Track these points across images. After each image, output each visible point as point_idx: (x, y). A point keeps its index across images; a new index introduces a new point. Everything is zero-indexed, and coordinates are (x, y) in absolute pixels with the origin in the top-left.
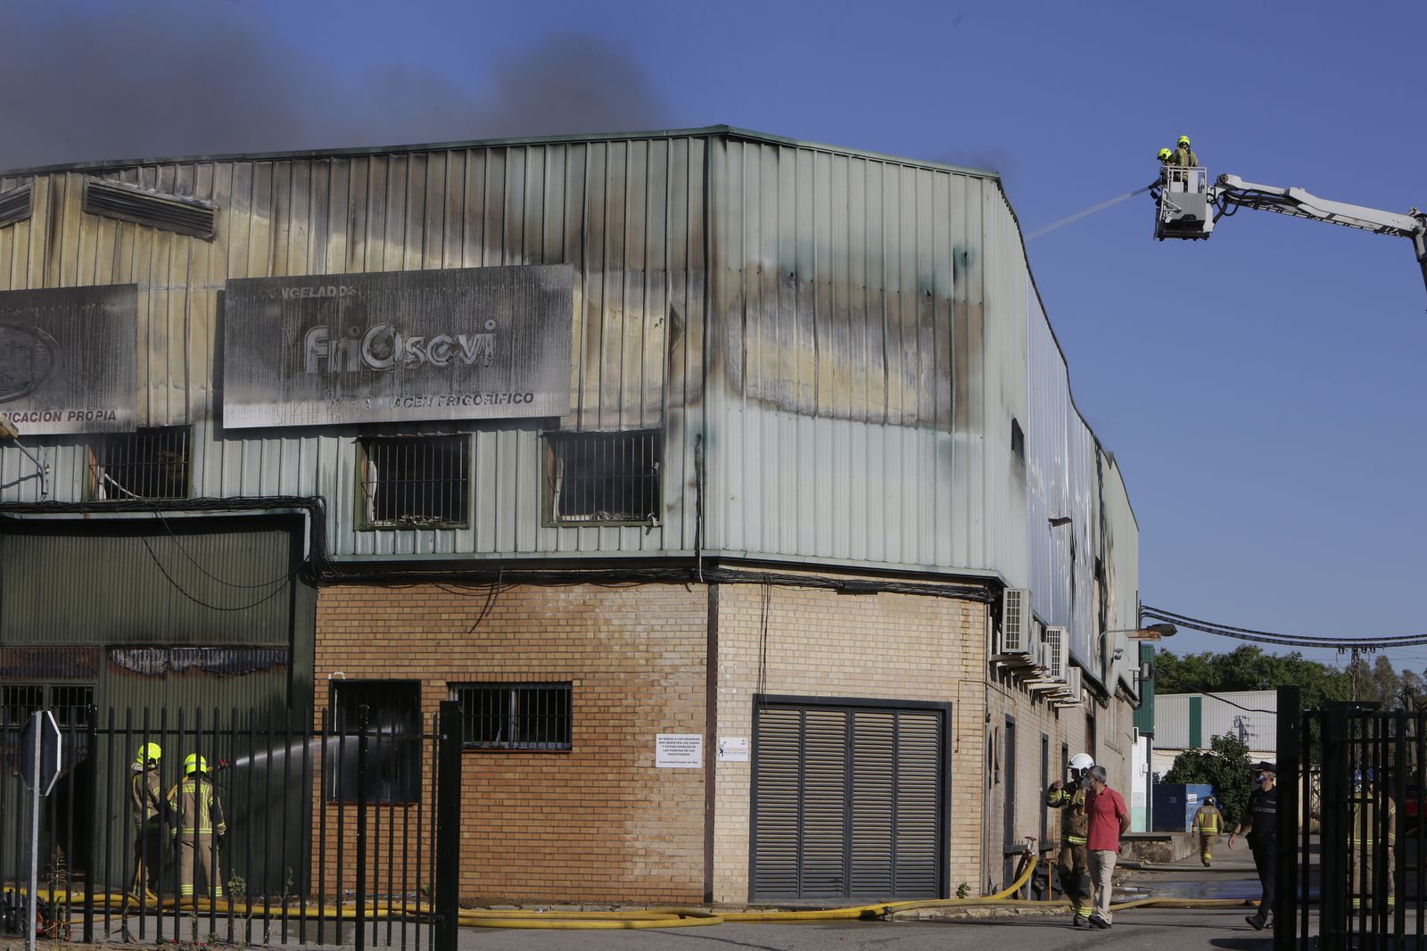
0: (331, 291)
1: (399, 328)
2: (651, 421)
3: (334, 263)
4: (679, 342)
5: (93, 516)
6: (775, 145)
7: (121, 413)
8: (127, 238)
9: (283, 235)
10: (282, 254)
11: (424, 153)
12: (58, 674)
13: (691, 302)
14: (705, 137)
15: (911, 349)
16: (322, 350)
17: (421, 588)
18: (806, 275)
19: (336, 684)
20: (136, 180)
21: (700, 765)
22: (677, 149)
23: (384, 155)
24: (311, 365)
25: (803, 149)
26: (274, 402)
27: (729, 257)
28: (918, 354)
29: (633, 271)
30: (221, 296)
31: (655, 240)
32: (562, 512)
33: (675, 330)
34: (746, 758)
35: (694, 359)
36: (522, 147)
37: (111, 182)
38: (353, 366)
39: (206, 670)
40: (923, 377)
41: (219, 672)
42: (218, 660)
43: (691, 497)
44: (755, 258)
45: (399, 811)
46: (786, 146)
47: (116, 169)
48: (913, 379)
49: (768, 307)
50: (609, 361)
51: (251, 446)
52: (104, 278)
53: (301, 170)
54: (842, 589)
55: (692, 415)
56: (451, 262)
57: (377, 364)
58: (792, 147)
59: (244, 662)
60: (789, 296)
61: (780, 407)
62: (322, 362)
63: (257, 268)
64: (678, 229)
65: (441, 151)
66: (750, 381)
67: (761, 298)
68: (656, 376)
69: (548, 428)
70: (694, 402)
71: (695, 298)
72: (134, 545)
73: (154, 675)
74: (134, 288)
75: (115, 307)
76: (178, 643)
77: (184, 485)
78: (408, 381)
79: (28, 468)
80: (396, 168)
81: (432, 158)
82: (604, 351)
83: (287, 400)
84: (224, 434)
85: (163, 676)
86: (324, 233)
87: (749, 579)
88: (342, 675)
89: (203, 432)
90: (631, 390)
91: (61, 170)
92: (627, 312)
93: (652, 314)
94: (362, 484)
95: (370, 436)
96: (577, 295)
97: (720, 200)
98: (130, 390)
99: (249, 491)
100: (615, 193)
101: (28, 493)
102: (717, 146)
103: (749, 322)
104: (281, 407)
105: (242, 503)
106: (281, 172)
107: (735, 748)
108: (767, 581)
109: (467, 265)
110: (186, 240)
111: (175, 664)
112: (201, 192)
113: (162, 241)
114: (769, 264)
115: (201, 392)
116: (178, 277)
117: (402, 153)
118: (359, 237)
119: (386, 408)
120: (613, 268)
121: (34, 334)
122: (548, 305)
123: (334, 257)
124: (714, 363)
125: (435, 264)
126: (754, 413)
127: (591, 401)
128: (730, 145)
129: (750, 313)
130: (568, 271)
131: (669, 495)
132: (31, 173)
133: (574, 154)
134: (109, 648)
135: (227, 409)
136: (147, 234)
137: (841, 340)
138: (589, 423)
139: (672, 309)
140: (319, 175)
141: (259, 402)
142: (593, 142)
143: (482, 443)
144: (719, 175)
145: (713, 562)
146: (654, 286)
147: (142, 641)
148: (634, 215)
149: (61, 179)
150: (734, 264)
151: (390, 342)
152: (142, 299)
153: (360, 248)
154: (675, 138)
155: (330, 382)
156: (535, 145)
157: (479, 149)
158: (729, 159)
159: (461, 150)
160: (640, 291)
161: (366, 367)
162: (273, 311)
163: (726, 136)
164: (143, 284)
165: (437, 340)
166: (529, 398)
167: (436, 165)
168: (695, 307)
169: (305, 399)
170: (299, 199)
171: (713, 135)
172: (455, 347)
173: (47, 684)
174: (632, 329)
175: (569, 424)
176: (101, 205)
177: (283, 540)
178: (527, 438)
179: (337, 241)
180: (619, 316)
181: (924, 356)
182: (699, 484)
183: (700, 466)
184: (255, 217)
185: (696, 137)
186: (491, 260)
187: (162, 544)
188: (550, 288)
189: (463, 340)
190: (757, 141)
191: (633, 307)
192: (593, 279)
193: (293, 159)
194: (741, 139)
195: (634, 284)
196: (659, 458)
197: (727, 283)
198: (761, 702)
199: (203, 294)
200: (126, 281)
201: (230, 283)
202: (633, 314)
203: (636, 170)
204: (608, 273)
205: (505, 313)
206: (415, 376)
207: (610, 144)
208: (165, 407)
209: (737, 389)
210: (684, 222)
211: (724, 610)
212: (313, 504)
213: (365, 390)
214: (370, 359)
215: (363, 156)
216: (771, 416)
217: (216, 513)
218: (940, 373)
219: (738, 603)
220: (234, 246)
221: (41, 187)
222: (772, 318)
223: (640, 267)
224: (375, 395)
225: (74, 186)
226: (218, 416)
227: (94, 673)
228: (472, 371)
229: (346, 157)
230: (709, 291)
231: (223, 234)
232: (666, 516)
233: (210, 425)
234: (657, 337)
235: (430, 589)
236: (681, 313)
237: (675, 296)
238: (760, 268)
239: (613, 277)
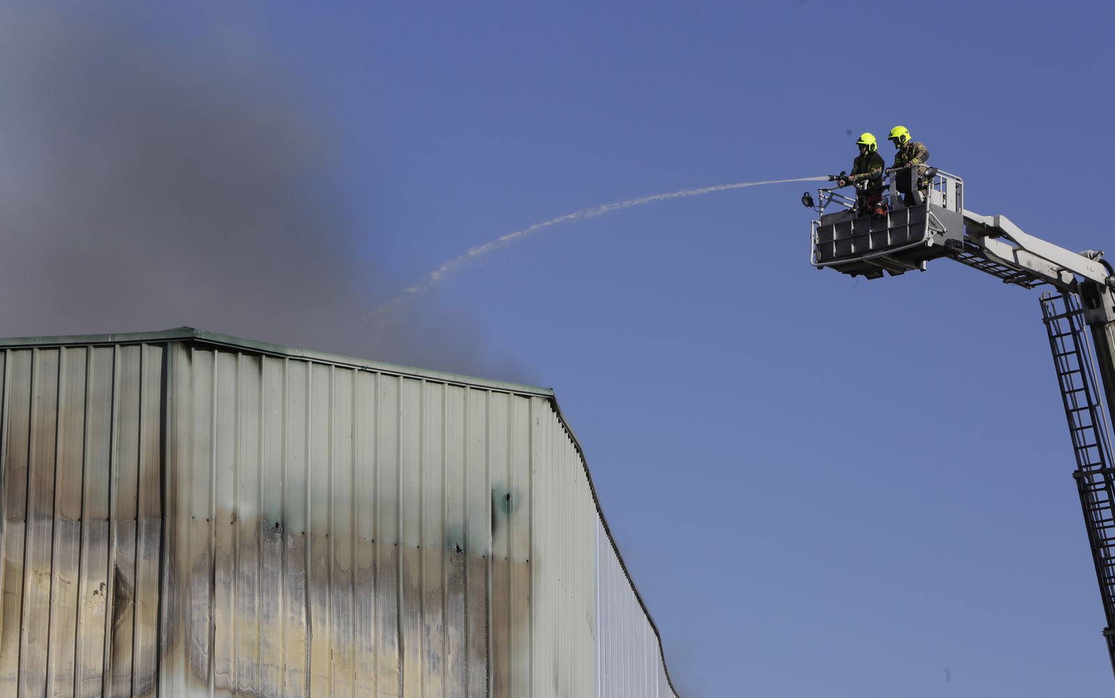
4: (126, 615)
6: (256, 355)
13: (141, 561)
14: (163, 344)
15: (434, 621)
18: (296, 526)
22: (126, 359)
25: (294, 359)
27: (193, 502)
28: (444, 629)
29: (66, 520)
31: (96, 479)
33: (121, 598)
35: (145, 638)
40: (450, 658)
44: (229, 504)
46: (271, 355)
48: (437, 661)
49: (245, 568)
50: (31, 641)
58: (280, 357)
60: (273, 552)
64: (126, 467)
66: (219, 666)
67: (236, 558)
68: (94, 660)
70: (144, 695)
71: (148, 556)
82: (25, 627)
90: (60, 679)
92: (57, 574)
93: (90, 578)
97: (181, 427)
100: (43, 416)
102: (179, 356)
103: (220, 588)
114: (247, 511)
120: (39, 517)
124: (171, 643)
128: (197, 355)
129: (220, 575)
137: (341, 611)
139: (117, 570)
142: (15, 349)
144: (181, 394)
146: (93, 541)
148: (69, 448)
150: (200, 512)
154: (123, 344)
158: (196, 374)
160: (74, 546)
163: (191, 343)
168: (148, 568)
171: (174, 341)
174: (63, 597)
180: (46, 581)
181: (452, 630)
185: (152, 343)
190: (233, 350)
191: (65, 567)
192: (12, 531)
194: (210, 347)
195: (67, 537)
197: (191, 536)
202: (65, 578)
203: (71, 384)
204: (32, 522)
207: (37, 352)
209: (201, 676)
210: (134, 458)
218: (472, 653)
222: (250, 582)
223: (76, 516)
230: (166, 546)
234: (96, 608)
236: (128, 576)
237: (121, 554)
238: (235, 517)
239: (39, 530)
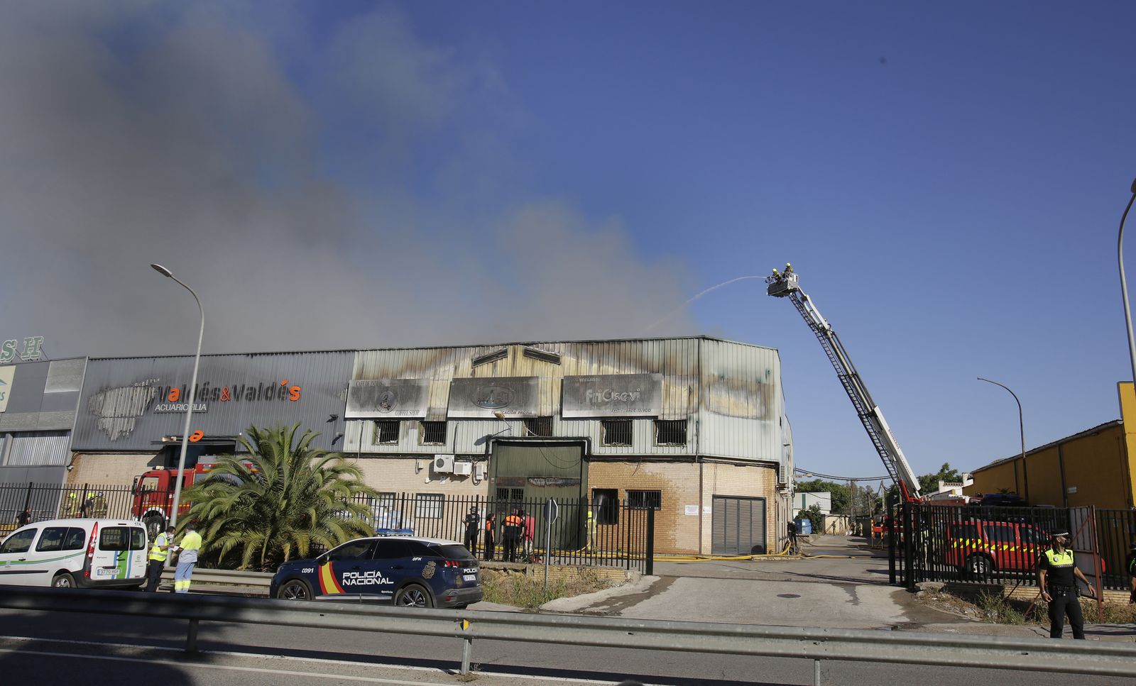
0: (594, 379)
1: (613, 390)
2: (684, 417)
3: (594, 373)
4: (692, 396)
5: (525, 441)
6: (717, 341)
7: (534, 412)
8: (536, 363)
9: (580, 364)
10: (579, 369)
11: (619, 342)
12: (514, 485)
14: (698, 339)
15: (754, 397)
16: (591, 396)
17: (618, 463)
18: (726, 377)
19: (593, 490)
20: (538, 347)
21: (698, 514)
22: (691, 342)
23: (608, 342)
24: (588, 400)
25: (725, 342)
26: (577, 410)
27: (705, 372)
28: (756, 399)
29: (678, 376)
30: (562, 380)
31: (685, 367)
32: (658, 442)
33: (690, 392)
34: (711, 512)
35: (696, 400)
36: (647, 340)
37: (531, 348)
38: (599, 401)
39: (556, 485)
41: (560, 486)
42: (560, 482)
43: (695, 439)
44: (712, 372)
45: (610, 526)
46: (720, 341)
47: (532, 344)
48: (755, 406)
49: (716, 386)
50: (672, 401)
51: (570, 422)
52: (529, 375)
53: (585, 346)
54: (736, 465)
55: (695, 416)
56: (627, 372)
57: (607, 400)
58: (722, 341)
59: (567, 483)
60: (721, 383)
61: (719, 414)
62: (591, 399)
63: (572, 373)
64: (691, 364)
65: (624, 341)
66: (711, 407)
67: (714, 383)
68: (685, 405)
69: (655, 419)
70: (696, 412)
71: (696, 383)
72: (536, 449)
73: (541, 486)
74: (537, 377)
75: (532, 382)
76: (548, 477)
77: (551, 433)
78: (615, 405)
79: (506, 427)
80: (612, 346)
81: (622, 343)
82: (670, 398)
83: (581, 410)
84: (562, 419)
85: (544, 486)
86: (591, 363)
87: (711, 462)
88: (595, 487)
89: (557, 419)
90: (678, 409)
91: (516, 344)
93: (684, 388)
94: (602, 433)
95: (604, 420)
96: (663, 382)
97: (703, 356)
98: (536, 406)
99: (570, 435)
100: (673, 354)
101: (506, 434)
102: (702, 341)
103: (711, 390)
104: (579, 412)
105: (568, 438)
106: (579, 346)
107: (707, 509)
108: (716, 462)
109: (632, 373)
110: (552, 364)
111: (547, 483)
112: (556, 351)
113: (545, 364)
114: (716, 374)
115: (556, 407)
116: (550, 375)
117: (613, 341)
118: (601, 364)
119: (608, 413)
120: (673, 375)
121: (509, 389)
122: (654, 385)
123: (594, 370)
124: (701, 402)
125: (623, 373)
126: (712, 415)
127: (667, 411)
128: (705, 341)
129: (711, 387)
130: (660, 375)
131: (689, 438)
132: (508, 345)
133: (662, 342)
134: (528, 478)
135: (563, 412)
136: (541, 362)
137: (735, 395)
138: (666, 418)
139: (690, 386)
140: (590, 347)
141: (573, 410)
143: (636, 422)
144: (702, 349)
145: (701, 457)
146: (685, 379)
147: (538, 476)
148: (679, 361)
149: (516, 346)
150: (707, 374)
151: (610, 394)
152: (540, 380)
153: (601, 368)
154: (690, 339)
155: (593, 404)
156: (651, 340)
157: (635, 341)
158: (705, 344)
159: (630, 341)
160: (680, 381)
161: (603, 401)
162: (577, 385)
163: (704, 338)
164: (540, 376)
165: (623, 394)
166: (649, 410)
167: (623, 345)
168: (696, 385)
169: (585, 410)
170: (584, 354)
171: (700, 338)
172: (629, 396)
173: (510, 488)
174: (678, 392)
175: (660, 418)
176: (527, 354)
177: (579, 449)
178: (649, 422)
179: (595, 366)
180: (675, 388)
181: (758, 400)
182: (697, 435)
183: (698, 430)
184: (572, 359)
185: (696, 338)
186: (639, 372)
187: (544, 449)
188: (655, 380)
189: (631, 394)
190: (712, 340)
191: (678, 386)
192: (667, 377)
193: (583, 342)
194: (708, 339)
195: (679, 379)
196: (686, 427)
197: (705, 379)
198: (715, 497)
199: (557, 379)
200: (535, 375)
201: (565, 377)
202: (679, 388)
203: (679, 347)
204: (671, 376)
205: (643, 387)
206: (617, 404)
207: (672, 340)
208: (546, 411)
209: (708, 409)
210: (693, 363)
211: (704, 470)
212: (587, 438)
213: (603, 407)
214: (604, 399)
215: (602, 342)
216: (717, 416)
217: (560, 441)
218: (762, 404)
219: (708, 468)
220: (566, 367)
221: (510, 348)
222: (717, 389)
223: (680, 375)
224: (606, 409)
225: (520, 349)
226: (561, 414)
227: (523, 485)
228: (633, 403)
229: (597, 342)
230: (700, 381)
231: (563, 363)
232: (688, 444)
233: (559, 416)
234: (685, 394)
235: (621, 463)
236: (692, 387)
237: (690, 382)
238: (714, 375)
239: (673, 377)
